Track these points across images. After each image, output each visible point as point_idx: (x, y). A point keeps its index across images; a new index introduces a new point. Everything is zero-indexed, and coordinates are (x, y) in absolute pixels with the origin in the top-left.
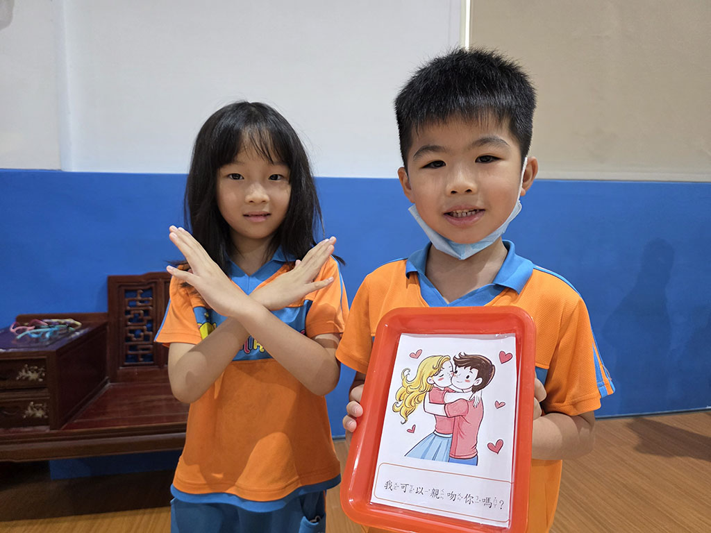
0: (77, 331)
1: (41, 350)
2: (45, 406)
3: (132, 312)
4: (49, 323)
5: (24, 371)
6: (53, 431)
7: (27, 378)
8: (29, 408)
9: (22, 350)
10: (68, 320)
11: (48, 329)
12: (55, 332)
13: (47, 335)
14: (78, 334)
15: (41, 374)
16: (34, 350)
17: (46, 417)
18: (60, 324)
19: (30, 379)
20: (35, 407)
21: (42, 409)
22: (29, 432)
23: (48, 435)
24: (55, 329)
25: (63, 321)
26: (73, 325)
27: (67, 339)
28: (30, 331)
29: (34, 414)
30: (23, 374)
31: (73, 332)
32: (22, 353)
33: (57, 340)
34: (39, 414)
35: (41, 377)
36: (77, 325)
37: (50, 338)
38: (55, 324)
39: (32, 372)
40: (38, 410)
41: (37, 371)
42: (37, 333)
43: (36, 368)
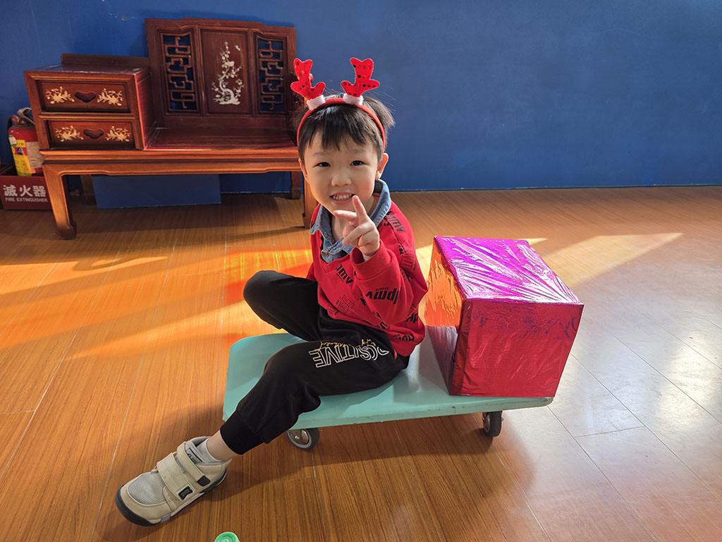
3: (173, 60)
5: (103, 94)
7: (108, 101)
8: (111, 131)
17: (127, 140)
19: (110, 103)
20: (116, 131)
21: (123, 133)
29: (116, 138)
30: (102, 97)
34: (121, 137)
35: (120, 102)
39: (111, 96)
40: (119, 134)
41: (116, 97)
43: (114, 92)
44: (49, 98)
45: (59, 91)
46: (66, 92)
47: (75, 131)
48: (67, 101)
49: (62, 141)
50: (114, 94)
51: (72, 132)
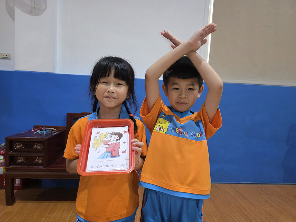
0: (55, 132)
1: (42, 138)
2: (42, 159)
4: (45, 129)
5: (36, 145)
6: (44, 168)
7: (37, 148)
8: (37, 159)
9: (36, 138)
10: (52, 128)
11: (45, 131)
12: (47, 132)
13: (45, 133)
14: (55, 133)
15: (42, 147)
16: (40, 138)
17: (42, 163)
18: (49, 129)
20: (39, 159)
21: (41, 160)
22: (36, 168)
23: (42, 169)
24: (48, 131)
25: (50, 129)
26: (54, 130)
27: (51, 135)
28: (38, 131)
29: (38, 162)
30: (35, 146)
31: (54, 133)
32: (35, 139)
33: (48, 135)
34: (40, 162)
35: (41, 148)
36: (55, 130)
37: (45, 135)
38: (47, 129)
39: (39, 146)
40: (40, 160)
41: (40, 146)
42: (41, 132)
43: (40, 144)
44: (15, 147)
45: (19, 144)
46: (21, 145)
47: (23, 159)
48: (21, 148)
49: (17, 162)
50: (40, 145)
51: (22, 159)
